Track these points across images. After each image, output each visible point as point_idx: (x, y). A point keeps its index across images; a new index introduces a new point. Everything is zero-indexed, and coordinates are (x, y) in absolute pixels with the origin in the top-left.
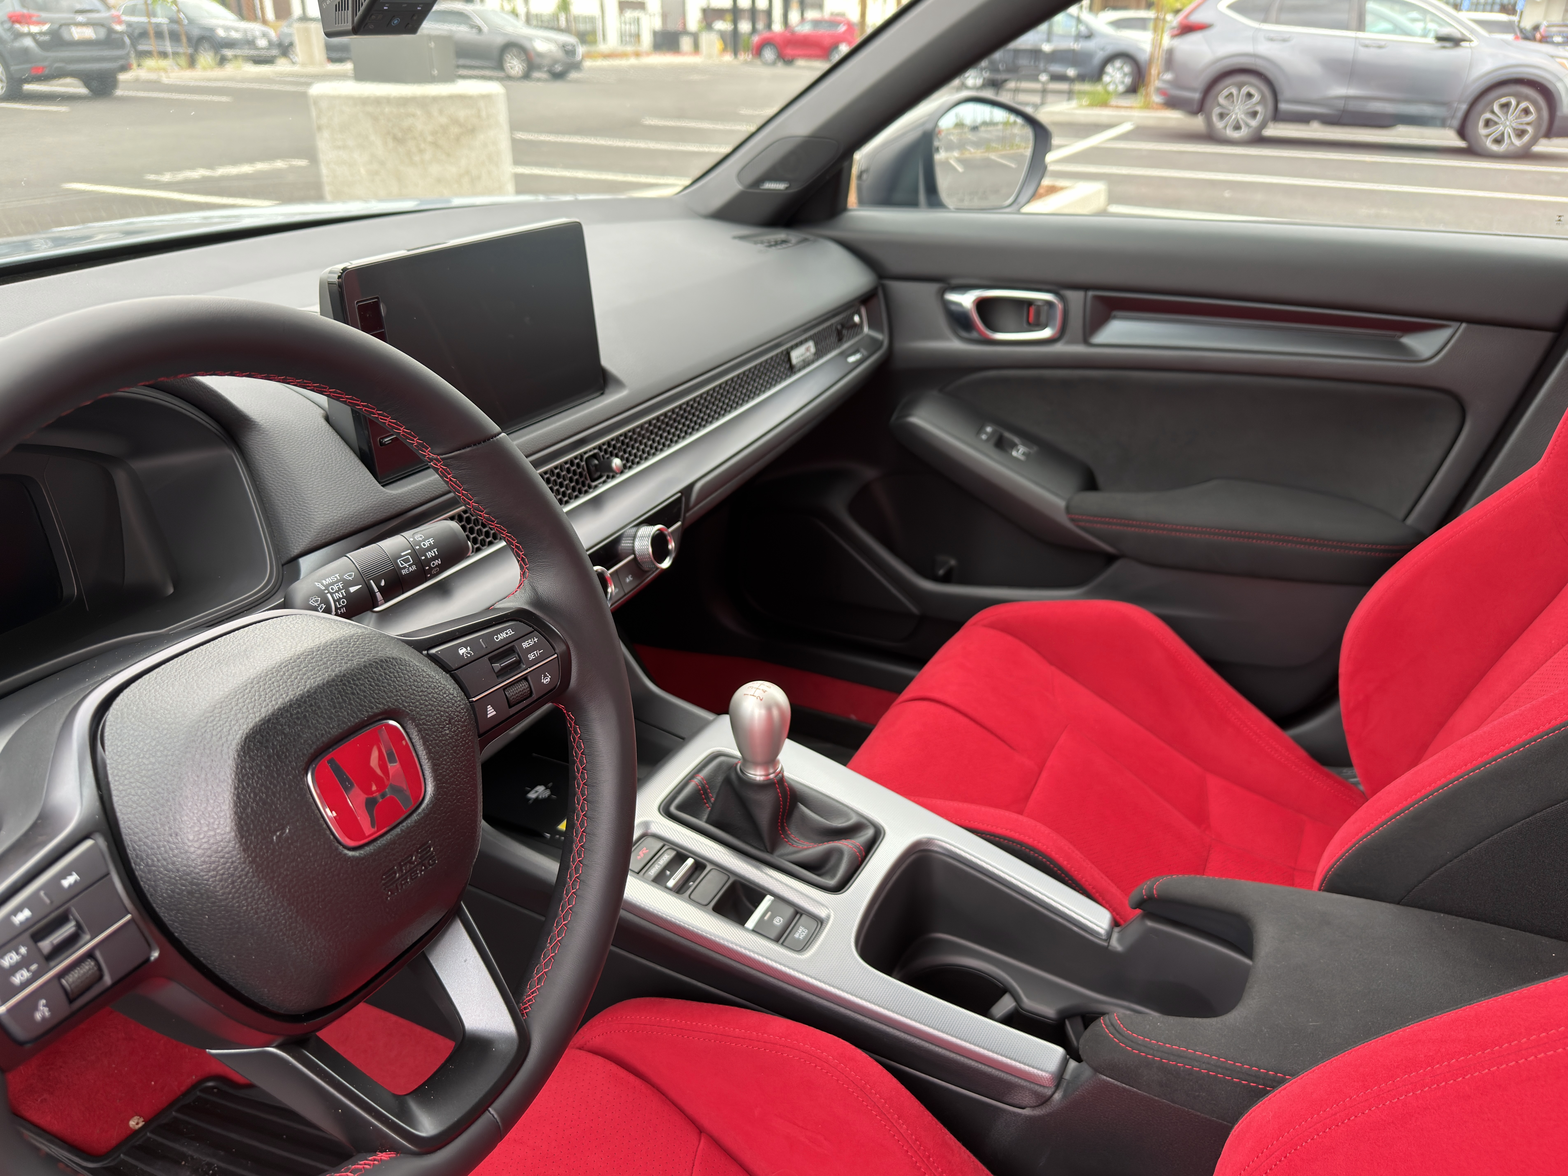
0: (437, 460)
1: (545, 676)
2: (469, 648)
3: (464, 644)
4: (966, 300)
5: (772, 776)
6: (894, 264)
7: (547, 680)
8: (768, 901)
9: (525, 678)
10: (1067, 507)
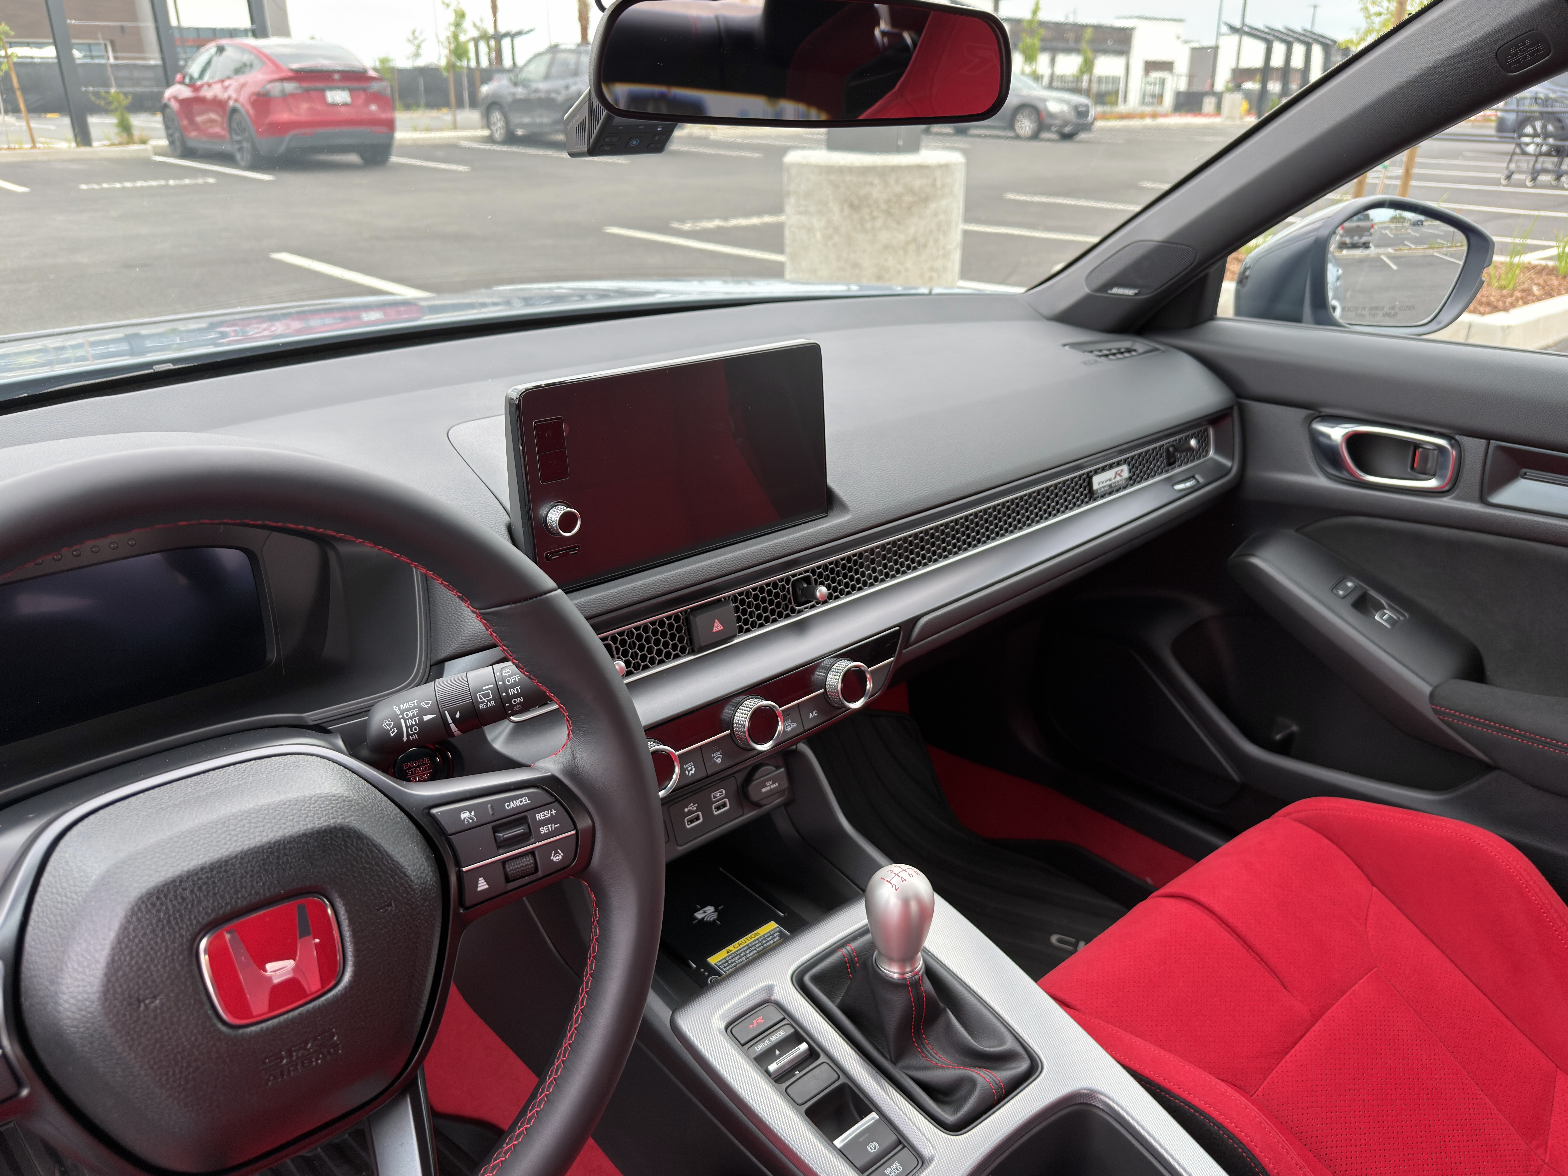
1: (557, 853)
2: (473, 813)
3: (469, 809)
4: (1337, 433)
5: (908, 976)
7: (557, 858)
8: (871, 1119)
9: (532, 852)
10: (1432, 695)
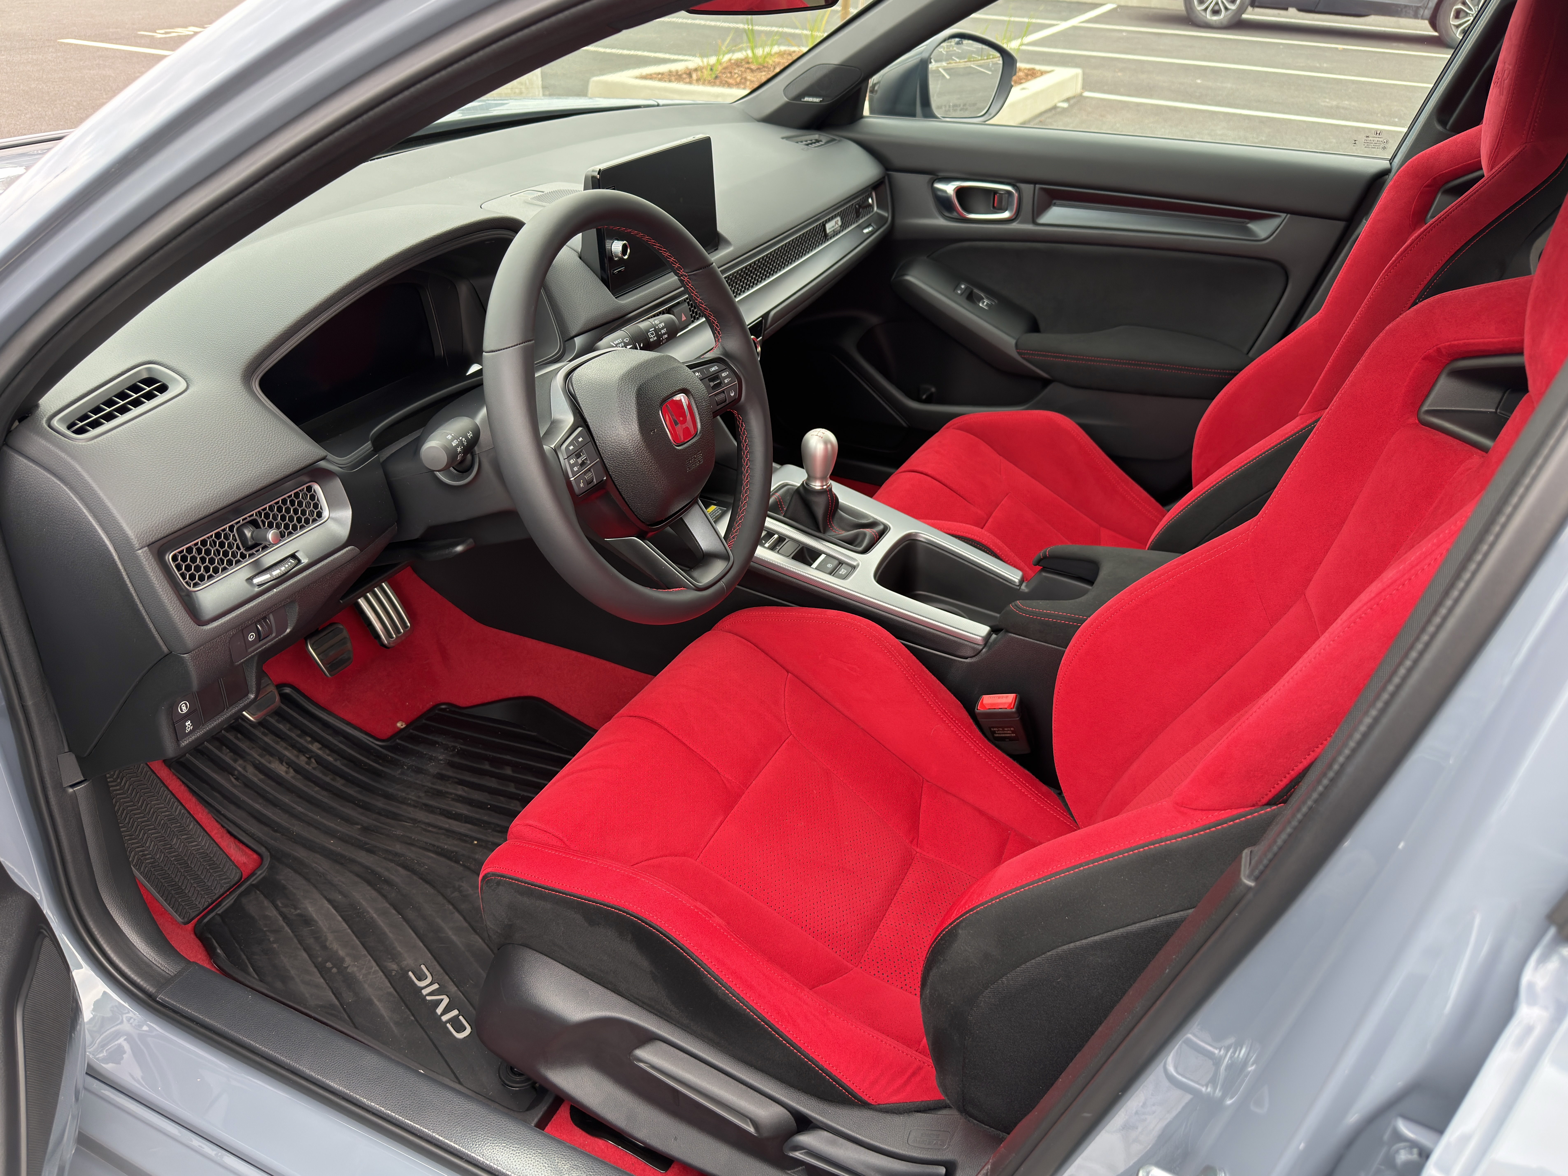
0: (686, 276)
1: (732, 392)
2: (700, 373)
3: (698, 371)
4: (949, 188)
5: (825, 487)
6: (897, 160)
8: (823, 557)
9: (723, 392)
10: (1016, 344)
